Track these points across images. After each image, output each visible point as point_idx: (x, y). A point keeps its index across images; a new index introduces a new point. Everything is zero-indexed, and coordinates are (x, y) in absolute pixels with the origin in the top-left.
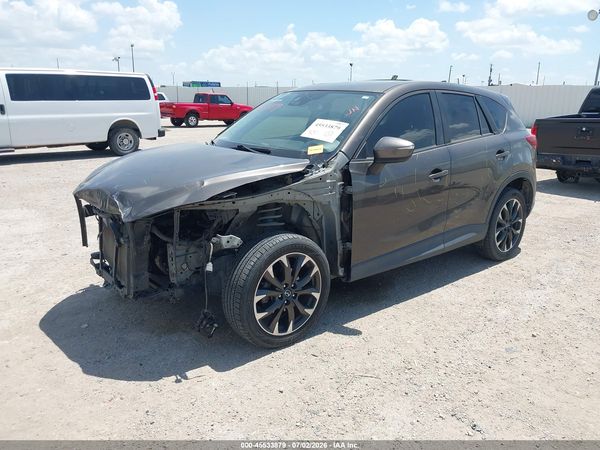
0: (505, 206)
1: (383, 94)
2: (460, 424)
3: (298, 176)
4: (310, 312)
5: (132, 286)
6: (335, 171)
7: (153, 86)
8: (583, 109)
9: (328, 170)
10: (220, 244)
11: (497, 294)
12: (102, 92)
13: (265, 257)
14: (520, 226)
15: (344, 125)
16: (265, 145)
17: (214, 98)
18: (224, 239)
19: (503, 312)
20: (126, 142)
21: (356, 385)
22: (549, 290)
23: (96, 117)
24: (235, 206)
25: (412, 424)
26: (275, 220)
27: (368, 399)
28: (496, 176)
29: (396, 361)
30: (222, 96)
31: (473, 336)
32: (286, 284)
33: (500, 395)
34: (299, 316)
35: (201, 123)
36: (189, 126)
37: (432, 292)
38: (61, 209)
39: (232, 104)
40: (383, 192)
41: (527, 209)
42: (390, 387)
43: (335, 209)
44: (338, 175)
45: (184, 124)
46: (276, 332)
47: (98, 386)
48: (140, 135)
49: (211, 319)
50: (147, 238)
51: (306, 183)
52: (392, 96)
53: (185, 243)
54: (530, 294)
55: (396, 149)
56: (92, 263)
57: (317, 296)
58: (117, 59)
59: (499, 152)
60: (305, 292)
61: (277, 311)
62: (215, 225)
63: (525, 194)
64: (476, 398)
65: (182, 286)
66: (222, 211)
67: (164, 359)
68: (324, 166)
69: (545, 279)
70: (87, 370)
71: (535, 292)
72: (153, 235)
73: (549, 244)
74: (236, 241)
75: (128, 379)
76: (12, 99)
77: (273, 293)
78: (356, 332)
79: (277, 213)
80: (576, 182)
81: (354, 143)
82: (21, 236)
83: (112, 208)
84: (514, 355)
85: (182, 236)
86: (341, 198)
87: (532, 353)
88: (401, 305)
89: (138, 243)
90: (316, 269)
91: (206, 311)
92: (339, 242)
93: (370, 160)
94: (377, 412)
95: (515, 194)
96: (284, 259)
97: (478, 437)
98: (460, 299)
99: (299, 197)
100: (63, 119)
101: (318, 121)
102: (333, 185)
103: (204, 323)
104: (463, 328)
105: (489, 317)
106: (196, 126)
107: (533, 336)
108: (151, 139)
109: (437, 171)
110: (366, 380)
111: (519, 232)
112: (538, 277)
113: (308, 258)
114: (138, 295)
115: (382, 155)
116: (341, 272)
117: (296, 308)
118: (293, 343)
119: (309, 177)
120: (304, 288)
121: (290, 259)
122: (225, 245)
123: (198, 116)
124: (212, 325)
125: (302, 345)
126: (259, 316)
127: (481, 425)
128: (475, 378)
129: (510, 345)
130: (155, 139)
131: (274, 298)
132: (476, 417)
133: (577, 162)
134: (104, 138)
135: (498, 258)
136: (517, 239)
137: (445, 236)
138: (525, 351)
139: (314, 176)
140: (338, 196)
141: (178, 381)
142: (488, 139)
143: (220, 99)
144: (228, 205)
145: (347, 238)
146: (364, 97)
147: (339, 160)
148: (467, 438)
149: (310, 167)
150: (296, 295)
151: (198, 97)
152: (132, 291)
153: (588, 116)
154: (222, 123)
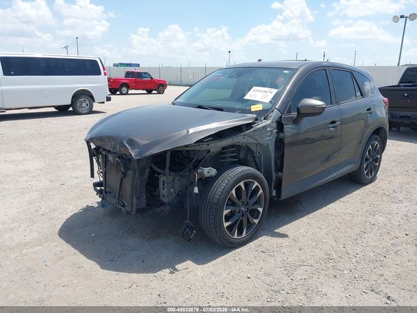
0: (370, 147)
1: (298, 69)
2: (379, 296)
3: (249, 126)
4: (256, 221)
5: (135, 205)
6: (272, 122)
7: (103, 65)
8: (401, 81)
9: (268, 122)
10: (202, 173)
11: (372, 206)
12: (67, 70)
13: (231, 182)
14: (378, 160)
15: (275, 91)
16: (218, 105)
17: (139, 75)
18: (206, 170)
19: (381, 219)
20: (84, 105)
21: (299, 271)
22: (406, 204)
23: (63, 87)
24: (209, 147)
25: (346, 297)
26: (231, 157)
27: (310, 281)
28: (367, 126)
29: (320, 254)
30: (145, 73)
31: (366, 236)
32: (243, 203)
33: (398, 276)
34: (250, 224)
35: (130, 92)
36: (122, 94)
37: (328, 206)
38: (50, 152)
39: (152, 78)
40: (302, 137)
41: (383, 148)
42: (322, 272)
43: (272, 148)
44: (275, 125)
45: (118, 93)
46: (236, 236)
47: (117, 278)
48: (93, 100)
49: (191, 227)
50: (148, 171)
51: (254, 131)
52: (304, 70)
53: (174, 173)
54: (394, 207)
55: (314, 107)
56: (96, 190)
57: (261, 210)
58: (66, 48)
59: (368, 110)
60: (254, 207)
61: (237, 221)
62: (194, 161)
63: (381, 138)
64: (383, 278)
65: (169, 204)
66: (199, 151)
67: (158, 257)
68: (265, 119)
69: (401, 197)
70: (104, 266)
71: (397, 205)
72: (151, 168)
73: (395, 172)
74: (213, 172)
75: (138, 272)
76: (4, 75)
77: (234, 208)
78: (284, 236)
79: (232, 152)
80: (398, 130)
81: (283, 103)
82: (27, 172)
83: (122, 149)
84: (398, 248)
85: (171, 169)
86: (276, 142)
87: (409, 246)
88: (310, 216)
89: (142, 173)
90: (261, 191)
91: (187, 222)
92: (274, 172)
93: (294, 114)
94: (320, 289)
95: (376, 138)
96: (242, 184)
97: (394, 305)
98: (348, 211)
99: (251, 140)
100: (40, 89)
101: (255, 88)
102: (271, 131)
103: (187, 230)
104: (357, 231)
105: (372, 223)
106: (127, 94)
107: (406, 234)
108: (101, 103)
109: (333, 122)
110: (305, 268)
111: (377, 164)
112: (395, 195)
113: (256, 184)
114: (139, 211)
115: (302, 111)
116: (274, 193)
117: (248, 219)
118: (246, 244)
119: (256, 127)
120: (253, 205)
121: (245, 184)
122: (207, 175)
123: (128, 87)
124: (192, 232)
125: (251, 244)
126: (226, 224)
127: (393, 296)
128: (377, 264)
129: (392, 242)
130: (104, 103)
131: (234, 211)
132: (387, 291)
133: (401, 117)
134: (69, 102)
135: (365, 182)
136: (376, 169)
137: (336, 168)
138: (404, 245)
139: (260, 126)
140: (274, 140)
141: (172, 273)
142: (361, 101)
143: (144, 75)
144: (204, 147)
145: (280, 168)
146: (285, 72)
147: (275, 115)
148: (386, 305)
149: (256, 119)
150: (248, 209)
151: (128, 74)
152: (134, 209)
153: (405, 86)
154: (145, 92)
